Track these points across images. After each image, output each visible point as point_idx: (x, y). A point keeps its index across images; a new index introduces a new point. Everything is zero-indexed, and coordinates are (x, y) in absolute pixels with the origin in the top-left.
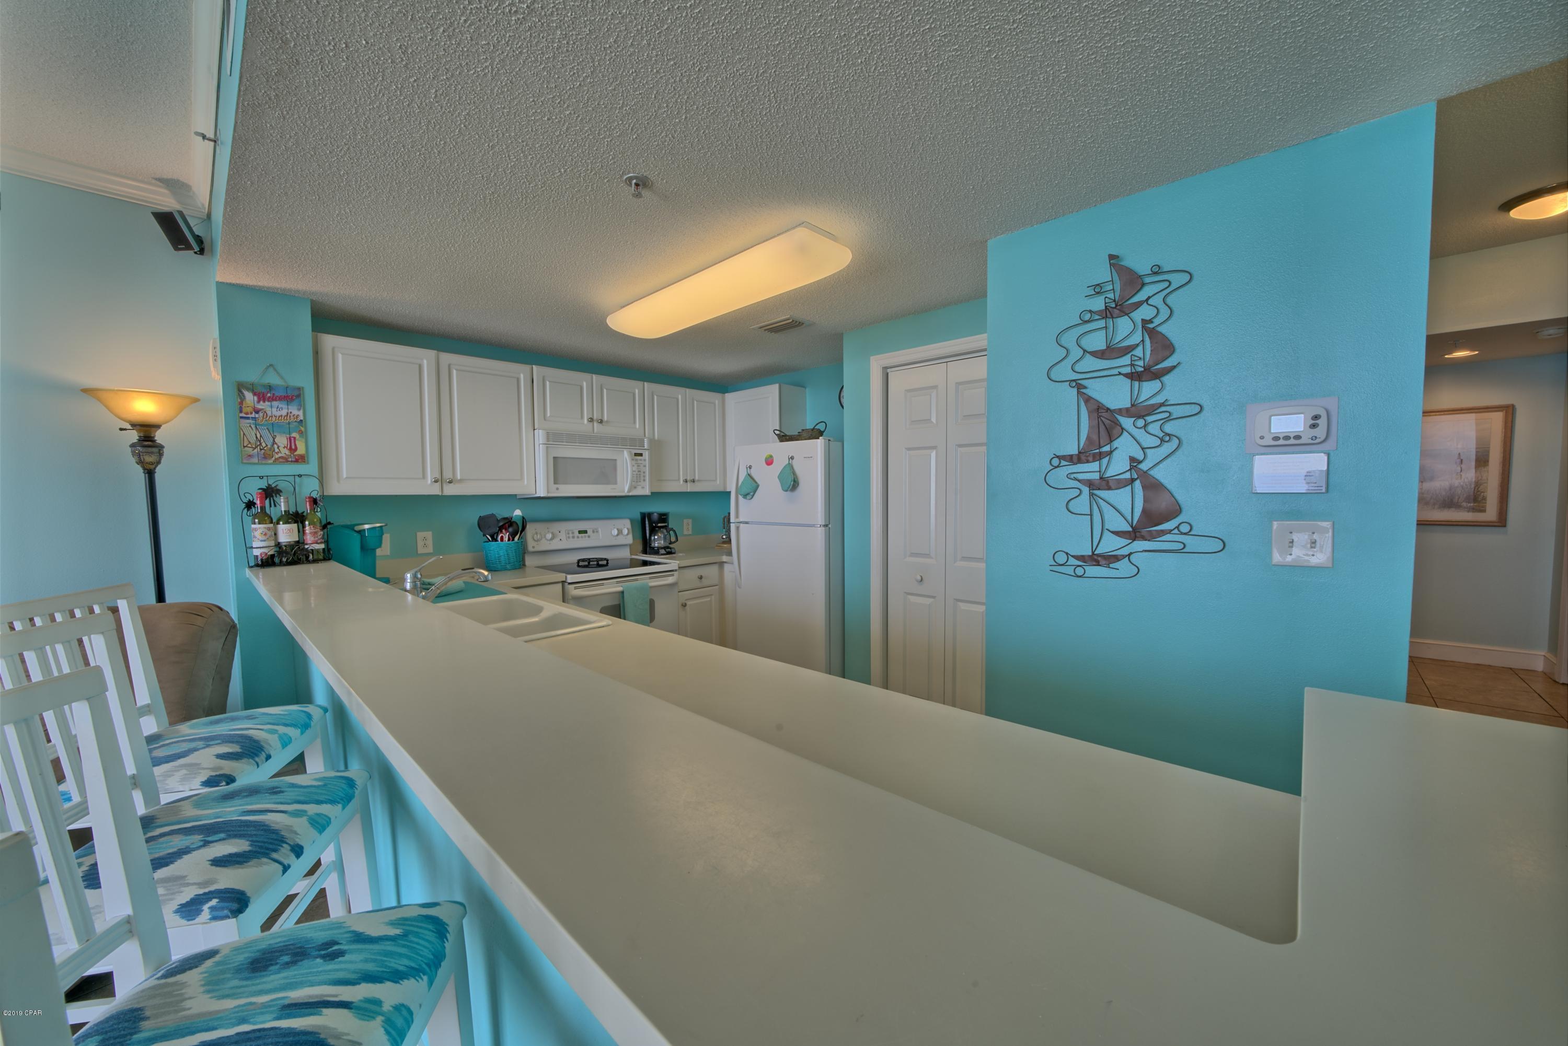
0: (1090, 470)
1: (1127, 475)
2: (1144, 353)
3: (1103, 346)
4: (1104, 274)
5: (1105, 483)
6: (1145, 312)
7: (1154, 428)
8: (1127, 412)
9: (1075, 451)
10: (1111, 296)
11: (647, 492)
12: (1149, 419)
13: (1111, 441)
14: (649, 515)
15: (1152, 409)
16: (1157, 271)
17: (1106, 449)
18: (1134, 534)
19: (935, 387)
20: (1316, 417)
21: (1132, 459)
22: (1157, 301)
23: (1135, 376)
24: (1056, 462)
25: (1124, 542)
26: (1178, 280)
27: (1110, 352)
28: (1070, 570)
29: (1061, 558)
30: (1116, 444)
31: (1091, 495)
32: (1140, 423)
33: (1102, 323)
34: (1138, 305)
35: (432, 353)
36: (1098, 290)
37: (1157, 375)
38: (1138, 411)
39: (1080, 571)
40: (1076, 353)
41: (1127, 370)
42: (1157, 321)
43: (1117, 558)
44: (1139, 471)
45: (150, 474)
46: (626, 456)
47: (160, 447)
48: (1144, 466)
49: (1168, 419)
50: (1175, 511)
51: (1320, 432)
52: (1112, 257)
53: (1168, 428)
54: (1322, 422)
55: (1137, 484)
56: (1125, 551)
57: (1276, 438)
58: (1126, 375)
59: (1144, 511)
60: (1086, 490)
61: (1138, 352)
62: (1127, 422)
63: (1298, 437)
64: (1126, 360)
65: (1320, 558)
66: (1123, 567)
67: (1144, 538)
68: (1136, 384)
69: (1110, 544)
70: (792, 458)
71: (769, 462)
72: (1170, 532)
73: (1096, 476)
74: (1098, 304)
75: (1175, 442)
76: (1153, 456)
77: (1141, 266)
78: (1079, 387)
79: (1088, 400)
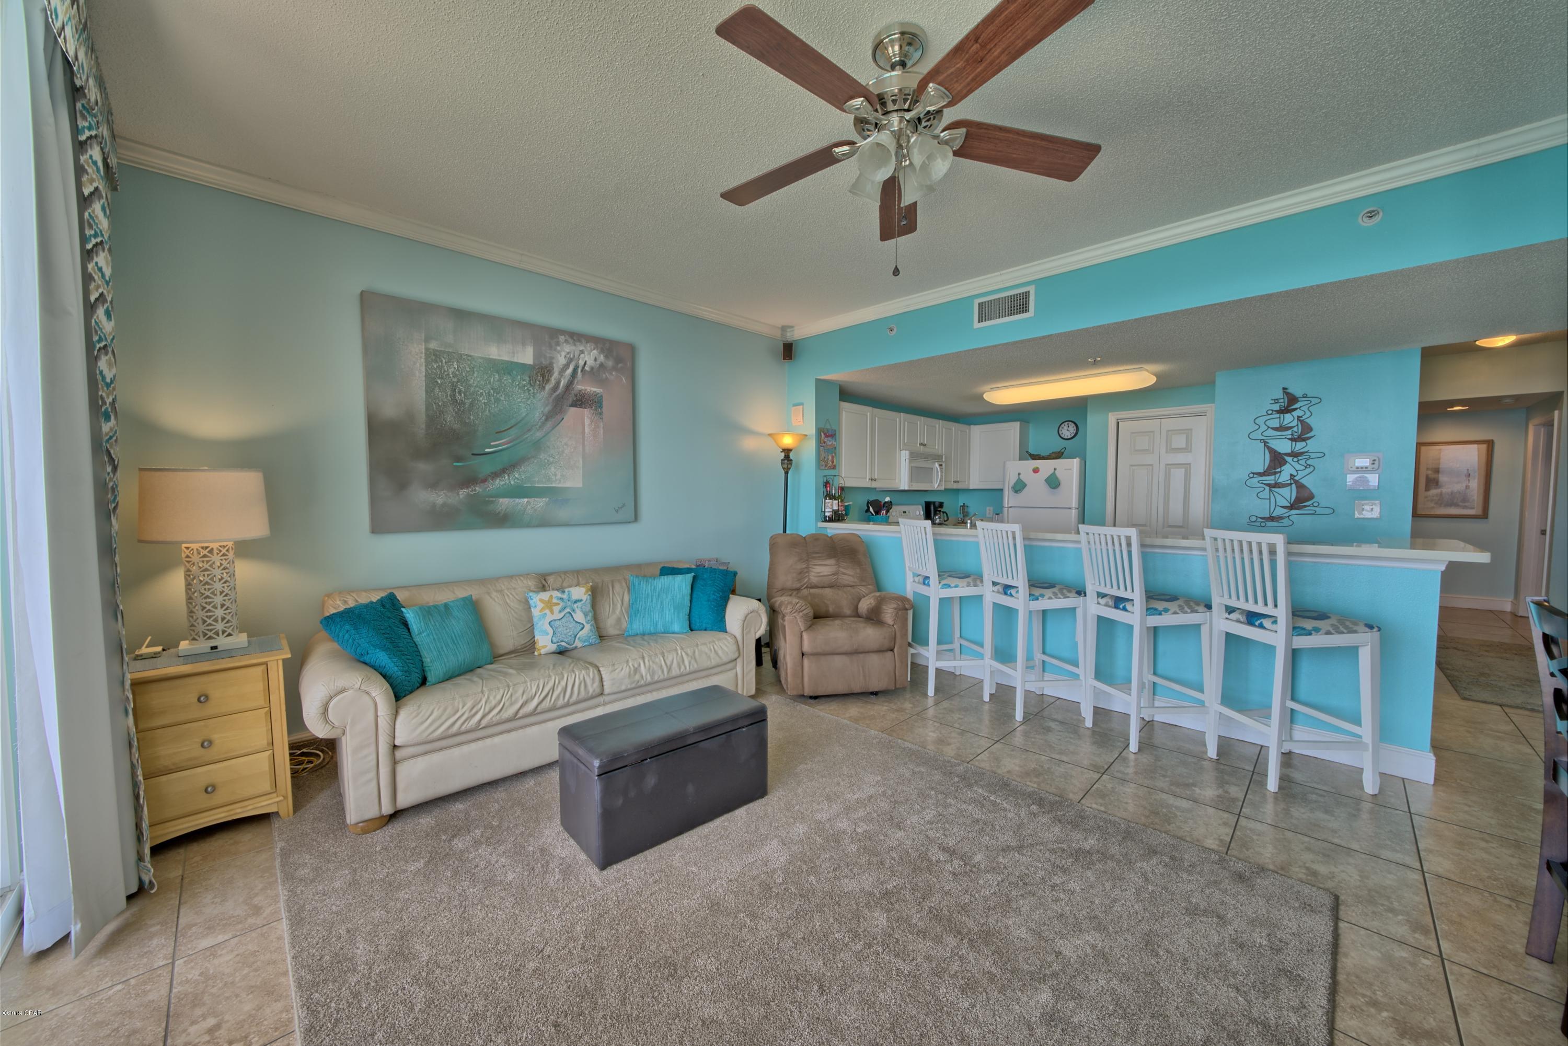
0: (1270, 479)
1: (1289, 482)
2: (1298, 429)
3: (1278, 425)
4: (1279, 394)
5: (1276, 485)
6: (1296, 413)
7: (1302, 462)
8: (1288, 455)
9: (1261, 470)
10: (1283, 404)
11: (943, 488)
12: (1300, 458)
13: (1281, 467)
14: (934, 503)
15: (1302, 454)
16: (1305, 396)
17: (1279, 470)
18: (1292, 507)
19: (1153, 432)
20: (1374, 460)
21: (1291, 475)
22: (1305, 408)
23: (1292, 440)
24: (1251, 475)
25: (1286, 511)
26: (1315, 401)
27: (1281, 428)
28: (1258, 524)
29: (1254, 519)
30: (1283, 468)
31: (1270, 490)
32: (1296, 459)
33: (1278, 416)
34: (1296, 409)
35: (870, 408)
36: (1276, 401)
37: (1304, 440)
38: (1294, 455)
39: (1263, 524)
40: (1263, 428)
41: (1290, 437)
42: (1304, 417)
43: (1282, 518)
44: (1294, 480)
45: (787, 473)
46: (937, 465)
47: (791, 460)
48: (1296, 478)
49: (1309, 459)
50: (1311, 497)
51: (1376, 466)
52: (1284, 389)
53: (1309, 462)
54: (1377, 462)
55: (1294, 486)
56: (1287, 515)
57: (1358, 468)
58: (1289, 439)
59: (1297, 498)
60: (1267, 488)
61: (1295, 429)
62: (1289, 459)
63: (1366, 468)
64: (1289, 432)
65: (1376, 514)
66: (1286, 522)
67: (1296, 509)
68: (1294, 443)
69: (1279, 512)
70: (1055, 469)
71: (1036, 471)
72: (1309, 506)
73: (1273, 482)
74: (1276, 407)
75: (1312, 468)
76: (1301, 474)
77: (1298, 393)
78: (1265, 443)
79: (1269, 448)
